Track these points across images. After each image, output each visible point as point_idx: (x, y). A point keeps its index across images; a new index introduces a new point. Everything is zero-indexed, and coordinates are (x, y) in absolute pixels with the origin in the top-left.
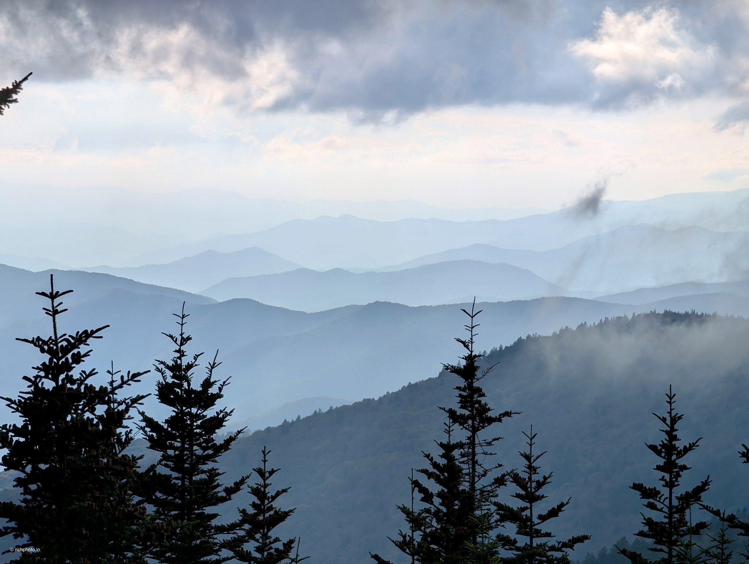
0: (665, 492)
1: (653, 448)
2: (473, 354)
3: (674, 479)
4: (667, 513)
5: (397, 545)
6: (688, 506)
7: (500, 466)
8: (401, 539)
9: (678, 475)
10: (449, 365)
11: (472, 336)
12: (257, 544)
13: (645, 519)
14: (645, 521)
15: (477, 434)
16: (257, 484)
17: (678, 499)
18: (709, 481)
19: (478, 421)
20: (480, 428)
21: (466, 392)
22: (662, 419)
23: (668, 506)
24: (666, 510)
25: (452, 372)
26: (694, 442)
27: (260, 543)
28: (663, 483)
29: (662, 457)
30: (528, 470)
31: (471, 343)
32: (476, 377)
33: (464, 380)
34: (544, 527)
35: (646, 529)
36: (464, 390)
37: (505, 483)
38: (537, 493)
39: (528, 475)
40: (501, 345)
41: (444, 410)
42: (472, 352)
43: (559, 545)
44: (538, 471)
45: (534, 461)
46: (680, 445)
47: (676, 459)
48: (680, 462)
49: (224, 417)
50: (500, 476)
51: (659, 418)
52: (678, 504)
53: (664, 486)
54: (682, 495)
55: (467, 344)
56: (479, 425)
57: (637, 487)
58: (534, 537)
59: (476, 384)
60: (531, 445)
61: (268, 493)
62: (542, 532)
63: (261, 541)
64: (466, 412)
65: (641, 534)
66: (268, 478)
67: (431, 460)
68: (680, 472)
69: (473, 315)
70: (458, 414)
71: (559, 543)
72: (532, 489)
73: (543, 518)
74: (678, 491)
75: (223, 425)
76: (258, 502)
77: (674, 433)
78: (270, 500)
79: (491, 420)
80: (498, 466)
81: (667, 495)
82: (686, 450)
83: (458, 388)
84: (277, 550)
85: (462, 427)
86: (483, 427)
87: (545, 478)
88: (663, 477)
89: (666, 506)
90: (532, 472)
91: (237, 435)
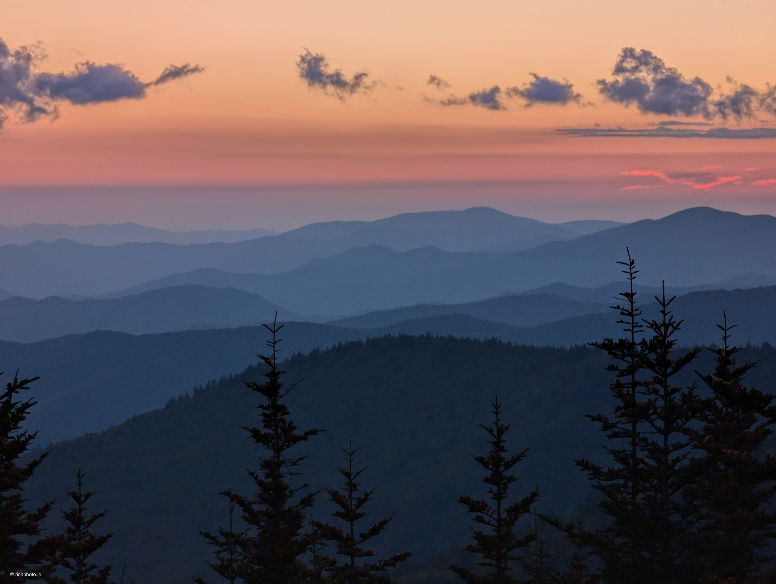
0: (493, 504)
1: (480, 460)
2: (276, 370)
3: (502, 491)
4: (495, 526)
5: (215, 569)
6: (516, 518)
7: (306, 486)
8: (218, 563)
9: (506, 487)
10: (252, 383)
11: (274, 352)
12: (73, 572)
13: (475, 532)
14: (475, 535)
15: (282, 454)
16: (72, 509)
17: (507, 511)
18: (538, 492)
19: (283, 439)
20: (285, 447)
21: (270, 410)
22: (488, 429)
23: (497, 518)
24: (495, 523)
25: (254, 389)
26: (522, 453)
27: (75, 570)
28: (492, 495)
29: (490, 469)
30: (348, 487)
31: (273, 359)
32: (279, 395)
33: (267, 398)
34: (365, 546)
35: (475, 543)
36: (267, 408)
37: (312, 503)
38: (357, 511)
39: (348, 492)
40: (231, 374)
41: (248, 429)
42: (274, 368)
43: (380, 563)
44: (358, 488)
45: (354, 477)
46: (507, 456)
47: (504, 470)
48: (508, 473)
49: (27, 440)
50: (306, 496)
51: (486, 429)
52: (507, 516)
53: (492, 498)
54: (510, 507)
55: (269, 360)
56: (284, 444)
57: (465, 501)
58: (356, 556)
59: (280, 402)
60: (350, 461)
61: (85, 517)
62: (363, 551)
63: (76, 568)
64: (270, 431)
65: (470, 548)
66: (83, 502)
67: (256, 478)
68: (509, 484)
69: (276, 330)
70: (262, 433)
71: (381, 562)
72: (353, 506)
73: (365, 537)
74: (506, 504)
75: (26, 448)
76: (73, 527)
77: (501, 444)
78: (86, 525)
79: (296, 439)
80: (304, 486)
81: (495, 507)
82: (514, 461)
83: (261, 406)
84: (93, 578)
85: (266, 447)
86: (288, 446)
87: (367, 495)
88: (491, 489)
89: (495, 519)
90: (352, 489)
91: (42, 459)
